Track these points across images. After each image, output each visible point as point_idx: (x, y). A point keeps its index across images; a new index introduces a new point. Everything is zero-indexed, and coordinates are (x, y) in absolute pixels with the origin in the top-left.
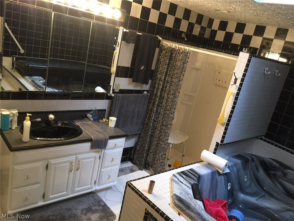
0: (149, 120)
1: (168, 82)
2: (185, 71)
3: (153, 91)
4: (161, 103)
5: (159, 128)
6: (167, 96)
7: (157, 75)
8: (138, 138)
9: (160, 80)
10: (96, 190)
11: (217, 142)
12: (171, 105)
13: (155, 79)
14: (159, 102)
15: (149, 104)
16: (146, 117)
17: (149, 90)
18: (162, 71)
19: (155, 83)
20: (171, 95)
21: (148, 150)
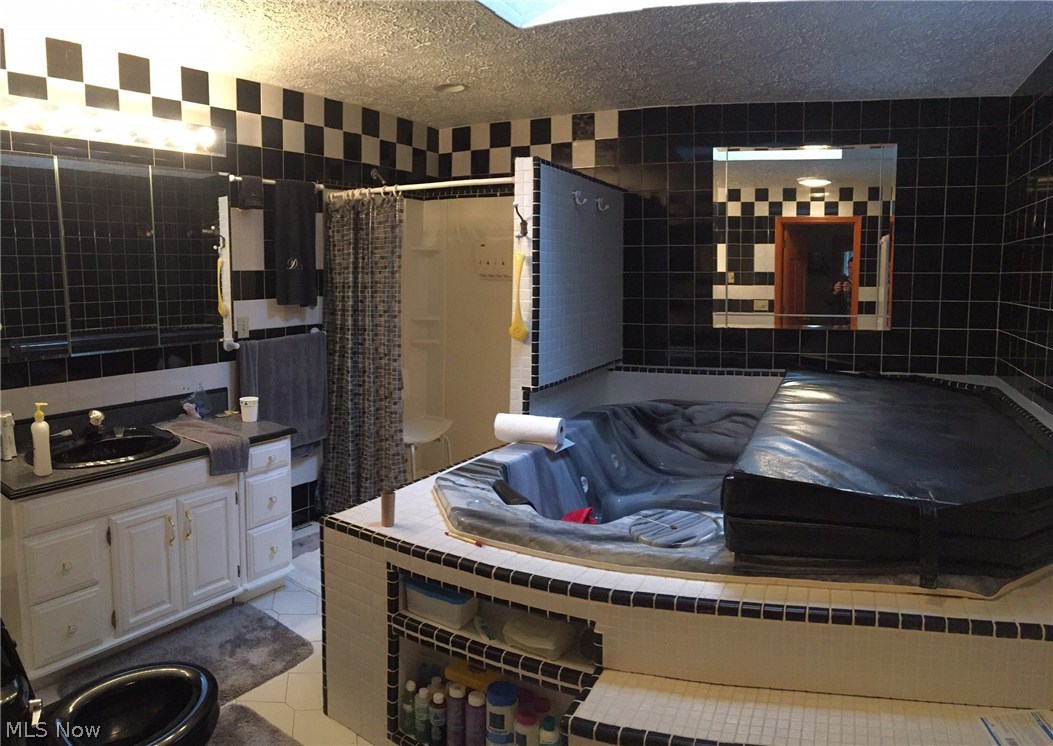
0: (341, 396)
1: (366, 287)
2: (400, 247)
3: (333, 323)
4: (361, 344)
5: (372, 409)
6: (373, 321)
7: (332, 279)
8: (324, 453)
9: (344, 287)
10: (246, 591)
11: (523, 388)
12: (388, 341)
13: (332, 292)
14: (354, 344)
15: (331, 357)
16: (331, 392)
17: (324, 322)
18: (344, 263)
19: (333, 301)
20: (380, 316)
21: (358, 476)
